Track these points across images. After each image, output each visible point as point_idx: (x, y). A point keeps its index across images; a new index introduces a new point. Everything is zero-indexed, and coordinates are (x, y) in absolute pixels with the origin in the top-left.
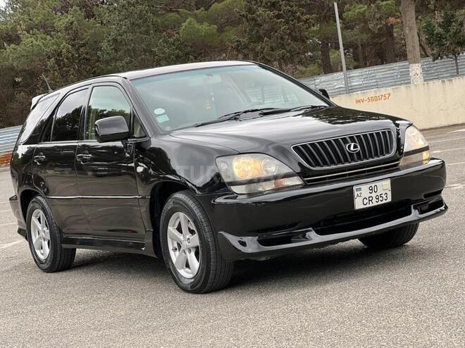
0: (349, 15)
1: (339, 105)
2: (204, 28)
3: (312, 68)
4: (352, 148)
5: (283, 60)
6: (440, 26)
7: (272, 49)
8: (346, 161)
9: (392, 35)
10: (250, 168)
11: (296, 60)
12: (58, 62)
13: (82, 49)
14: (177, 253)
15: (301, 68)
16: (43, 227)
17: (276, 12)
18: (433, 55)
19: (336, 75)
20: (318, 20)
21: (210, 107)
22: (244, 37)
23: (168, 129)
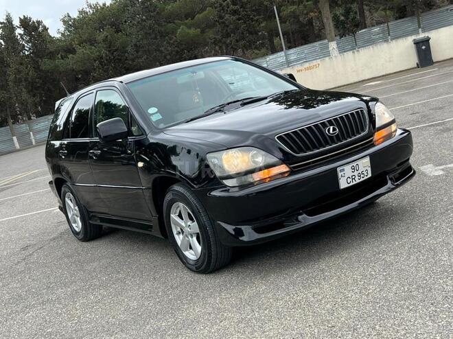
0: (284, 13)
1: (307, 87)
2: (192, 31)
3: (263, 50)
4: (331, 131)
5: (245, 48)
6: (343, 15)
7: (237, 41)
8: (327, 144)
9: (312, 24)
10: (239, 161)
11: (253, 47)
12: (101, 63)
13: (115, 53)
14: (181, 236)
15: (256, 51)
16: (74, 207)
17: (237, 16)
18: (340, 35)
19: (279, 54)
20: (264, 19)
21: (198, 100)
22: (218, 35)
23: (162, 126)
